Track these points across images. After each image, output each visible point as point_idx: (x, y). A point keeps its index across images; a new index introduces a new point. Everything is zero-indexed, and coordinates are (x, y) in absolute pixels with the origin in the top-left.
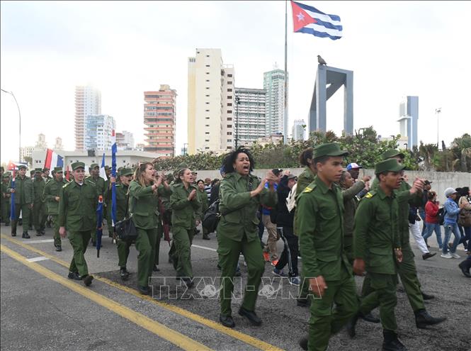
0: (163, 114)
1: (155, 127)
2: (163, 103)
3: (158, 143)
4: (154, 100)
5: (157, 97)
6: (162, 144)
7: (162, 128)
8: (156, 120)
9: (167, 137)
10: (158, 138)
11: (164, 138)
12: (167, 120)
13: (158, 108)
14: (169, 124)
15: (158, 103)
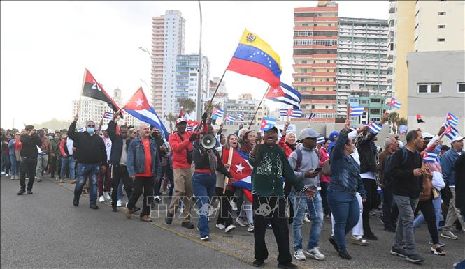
0: (323, 43)
1: (309, 63)
2: (323, 25)
3: (314, 89)
4: (310, 20)
5: (313, 15)
6: (320, 90)
7: (319, 65)
8: (313, 52)
9: (328, 80)
10: (314, 80)
11: (324, 80)
12: (328, 52)
13: (315, 34)
14: (331, 57)
15: (315, 25)
